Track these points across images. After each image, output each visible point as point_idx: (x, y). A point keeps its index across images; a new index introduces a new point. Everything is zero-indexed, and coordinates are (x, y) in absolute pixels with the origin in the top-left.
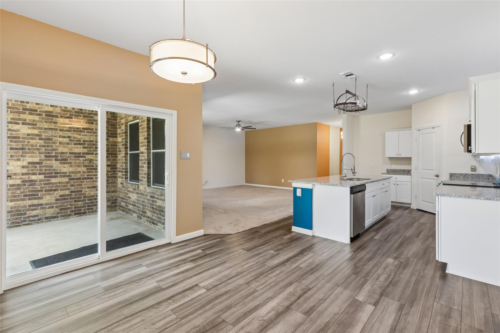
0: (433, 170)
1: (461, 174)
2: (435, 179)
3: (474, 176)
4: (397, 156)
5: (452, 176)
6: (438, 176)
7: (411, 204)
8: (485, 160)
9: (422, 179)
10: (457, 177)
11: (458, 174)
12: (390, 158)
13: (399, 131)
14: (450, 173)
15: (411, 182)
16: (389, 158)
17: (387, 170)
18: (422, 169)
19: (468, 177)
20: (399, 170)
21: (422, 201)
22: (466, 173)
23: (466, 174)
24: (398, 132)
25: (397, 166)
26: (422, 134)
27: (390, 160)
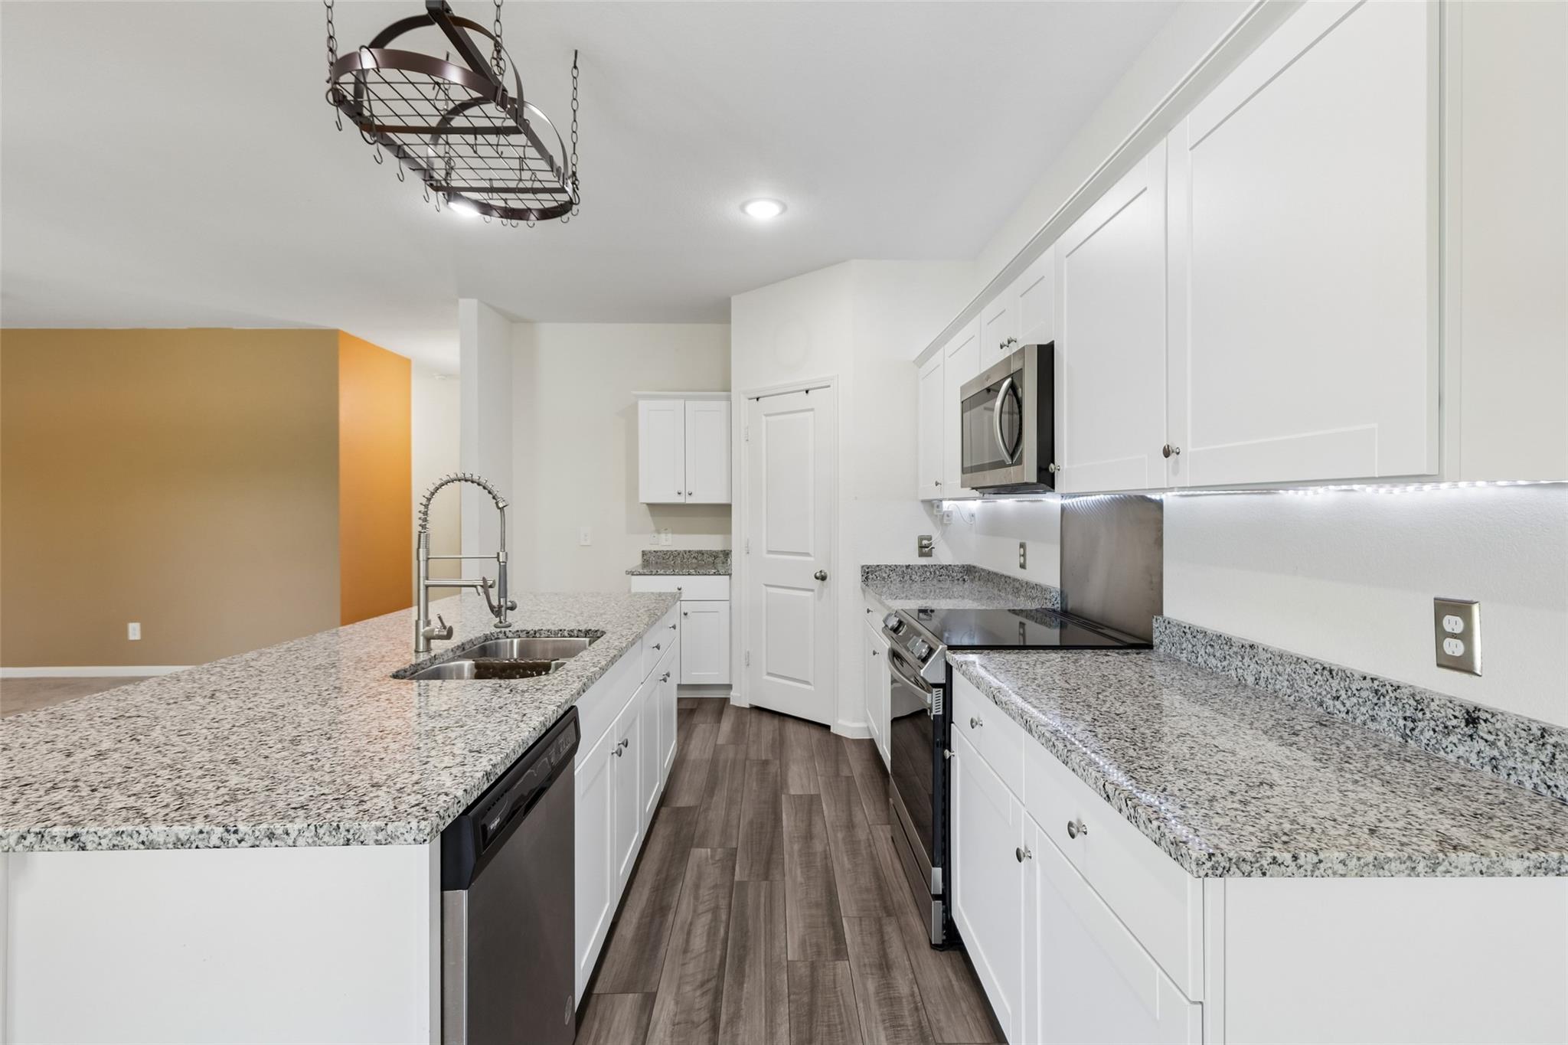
0: (807, 554)
1: (893, 569)
2: (812, 590)
3: (928, 574)
4: (680, 500)
5: (871, 577)
6: (823, 578)
7: (729, 687)
8: (954, 513)
9: (771, 590)
10: (884, 578)
11: (886, 566)
12: (653, 507)
13: (686, 398)
14: (863, 567)
15: (729, 600)
16: (651, 506)
17: (644, 553)
18: (770, 552)
19: (913, 577)
20: (685, 552)
21: (769, 674)
22: (907, 564)
23: (908, 567)
24: (682, 401)
25: (677, 536)
26: (766, 415)
27: (653, 514)
